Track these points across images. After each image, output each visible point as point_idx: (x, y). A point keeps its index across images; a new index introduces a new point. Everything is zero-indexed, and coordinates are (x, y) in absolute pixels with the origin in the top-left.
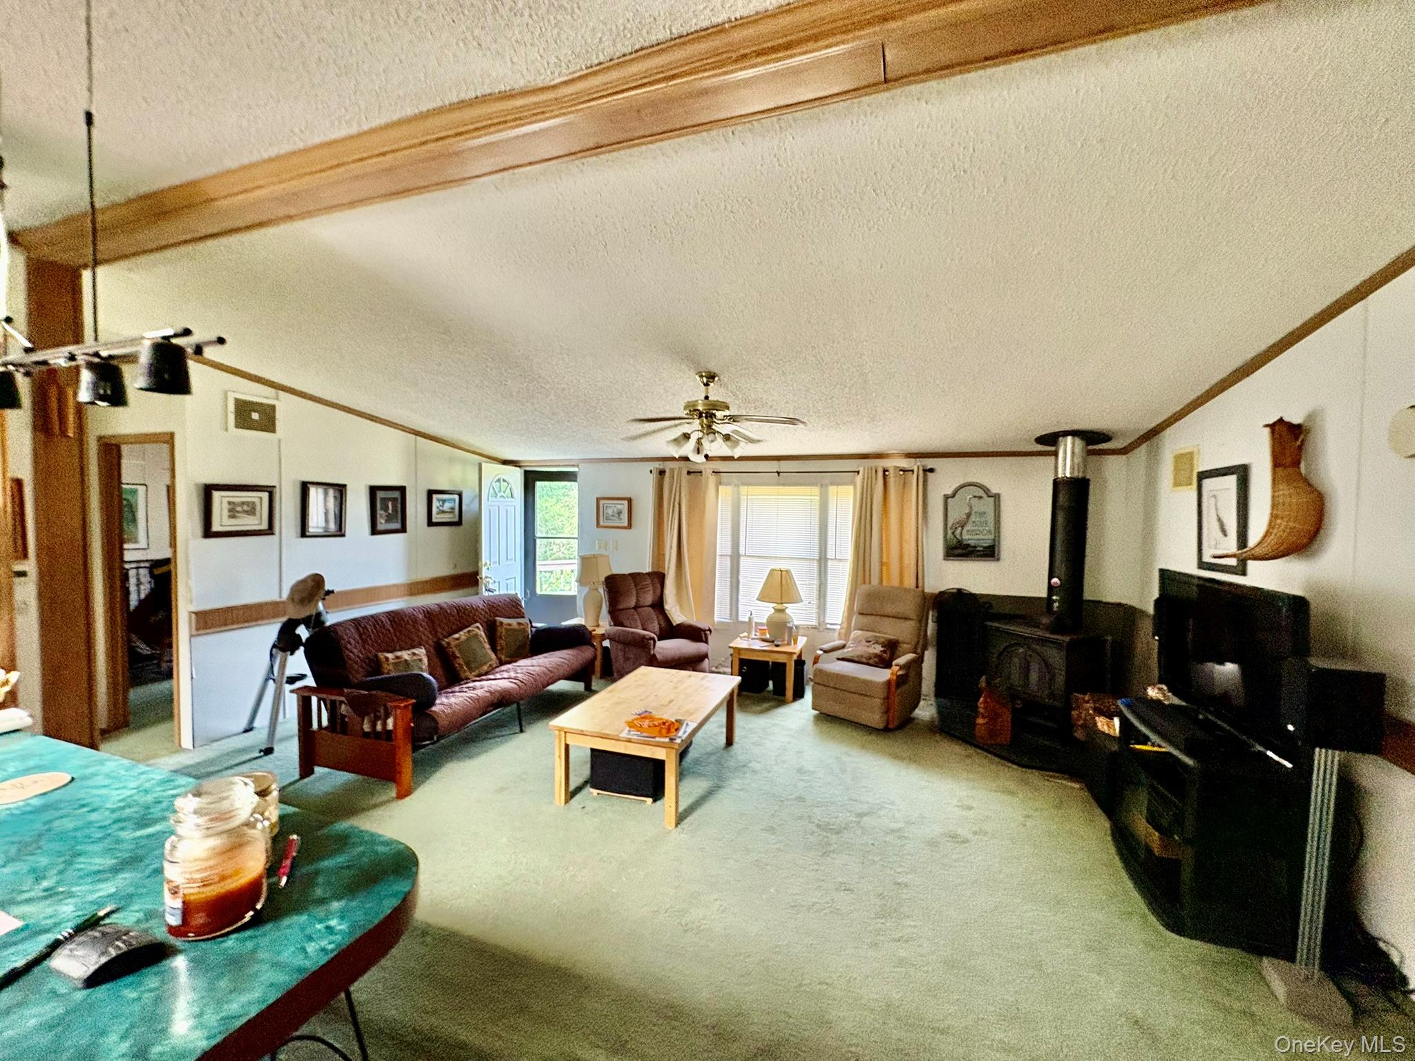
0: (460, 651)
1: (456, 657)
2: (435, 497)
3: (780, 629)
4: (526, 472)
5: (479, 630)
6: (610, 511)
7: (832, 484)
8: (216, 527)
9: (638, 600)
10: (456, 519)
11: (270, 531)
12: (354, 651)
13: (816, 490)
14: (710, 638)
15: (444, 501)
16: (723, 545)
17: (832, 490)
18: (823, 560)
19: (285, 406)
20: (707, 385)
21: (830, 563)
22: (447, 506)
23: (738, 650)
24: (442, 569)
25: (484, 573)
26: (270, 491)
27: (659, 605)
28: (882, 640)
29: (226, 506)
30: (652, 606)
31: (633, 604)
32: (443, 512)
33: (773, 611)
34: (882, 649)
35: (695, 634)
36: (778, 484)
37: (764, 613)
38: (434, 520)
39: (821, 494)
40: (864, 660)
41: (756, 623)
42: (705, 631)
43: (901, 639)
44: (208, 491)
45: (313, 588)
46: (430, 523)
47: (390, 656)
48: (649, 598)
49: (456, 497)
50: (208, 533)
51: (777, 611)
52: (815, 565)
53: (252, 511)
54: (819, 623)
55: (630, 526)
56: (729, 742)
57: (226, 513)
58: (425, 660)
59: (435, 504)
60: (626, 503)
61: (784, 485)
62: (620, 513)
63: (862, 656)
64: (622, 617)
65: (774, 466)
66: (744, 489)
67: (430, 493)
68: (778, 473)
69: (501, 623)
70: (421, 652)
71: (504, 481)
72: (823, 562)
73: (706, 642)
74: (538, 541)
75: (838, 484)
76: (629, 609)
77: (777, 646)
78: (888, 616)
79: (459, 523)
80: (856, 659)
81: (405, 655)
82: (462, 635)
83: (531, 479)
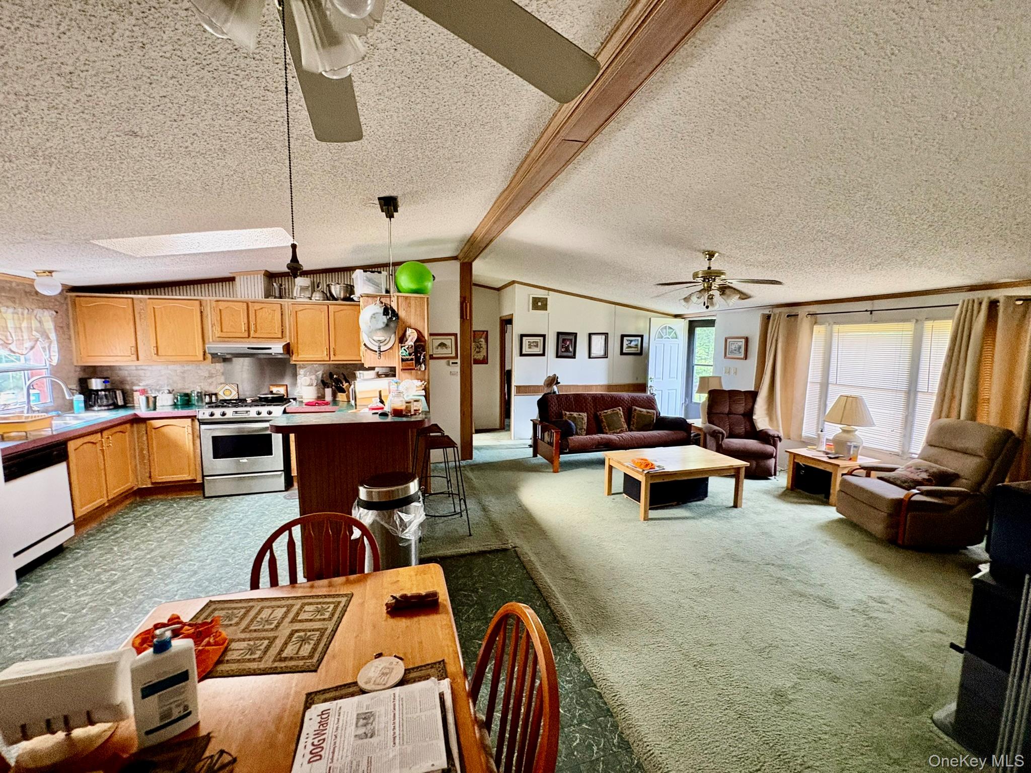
0: (606, 419)
1: (603, 422)
2: (625, 338)
3: (842, 447)
4: (690, 321)
5: (620, 411)
6: (733, 347)
7: (927, 319)
8: (524, 352)
9: (730, 409)
10: (639, 352)
11: (543, 354)
12: (554, 408)
13: (909, 327)
14: (779, 444)
15: (631, 341)
16: (814, 374)
17: (928, 324)
18: (912, 391)
19: (552, 298)
20: (709, 259)
21: (920, 395)
22: (633, 344)
23: (795, 455)
24: (626, 379)
25: (650, 384)
26: (544, 336)
27: (749, 414)
28: (935, 470)
29: (527, 343)
30: (744, 415)
31: (727, 410)
32: (630, 347)
33: (841, 431)
34: (927, 477)
35: (765, 437)
36: (871, 321)
37: (833, 430)
38: (624, 351)
39: (915, 329)
40: (899, 482)
41: (827, 439)
42: (773, 437)
43: (962, 474)
44: (522, 336)
45: (553, 381)
46: (622, 353)
47: (568, 413)
48: (741, 408)
49: (639, 339)
50: (521, 355)
51: (844, 431)
52: (903, 396)
53: (537, 346)
54: (903, 451)
55: (746, 358)
56: (735, 506)
57: (527, 346)
58: (586, 419)
59: (625, 343)
60: (743, 340)
61: (876, 322)
62: (740, 348)
63: (898, 479)
64: (715, 419)
65: (867, 305)
66: (836, 328)
67: (623, 336)
68: (871, 312)
69: (635, 410)
70: (584, 415)
71: (670, 328)
72: (912, 394)
73: (775, 445)
74: (695, 367)
75: (935, 319)
76: (723, 414)
77: (830, 458)
78: (956, 451)
79: (641, 354)
80: (891, 480)
81: (575, 414)
82: (609, 411)
83: (693, 325)
